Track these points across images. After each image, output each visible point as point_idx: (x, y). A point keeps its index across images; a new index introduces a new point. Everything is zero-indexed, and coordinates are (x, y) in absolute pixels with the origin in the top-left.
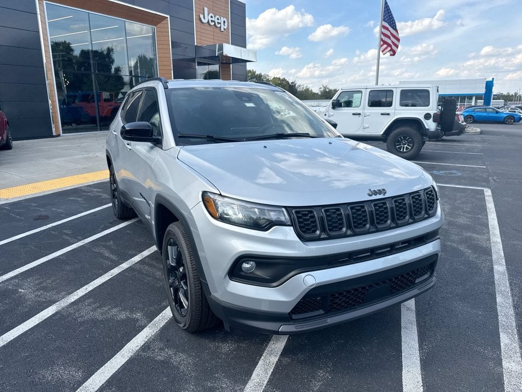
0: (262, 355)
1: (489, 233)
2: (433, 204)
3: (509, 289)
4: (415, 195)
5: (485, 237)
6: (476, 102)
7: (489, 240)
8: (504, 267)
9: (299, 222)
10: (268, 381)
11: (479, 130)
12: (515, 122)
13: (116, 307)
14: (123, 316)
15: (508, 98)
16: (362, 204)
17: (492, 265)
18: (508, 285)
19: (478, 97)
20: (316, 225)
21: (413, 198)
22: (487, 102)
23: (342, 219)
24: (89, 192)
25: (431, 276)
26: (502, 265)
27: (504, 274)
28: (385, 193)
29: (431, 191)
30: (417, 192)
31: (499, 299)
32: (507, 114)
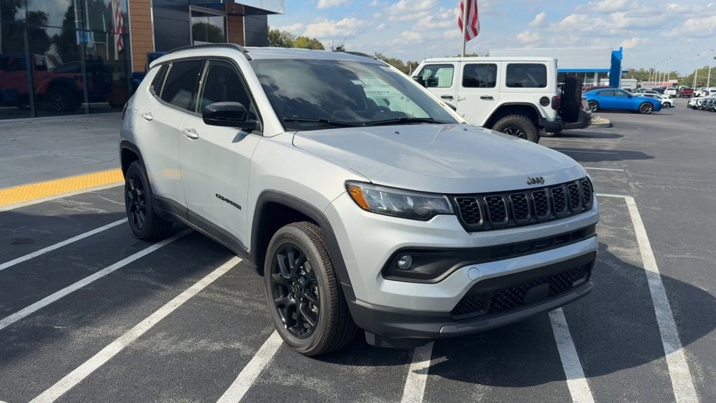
0: (407, 374)
1: (638, 246)
2: (589, 196)
3: (667, 303)
4: (571, 185)
5: (634, 251)
6: (599, 81)
7: (639, 254)
8: (660, 282)
9: (463, 211)
10: (424, 397)
11: (607, 121)
12: (653, 110)
13: (203, 338)
14: (217, 346)
15: (641, 76)
16: (521, 192)
17: (646, 279)
18: (666, 298)
19: (602, 74)
20: (479, 215)
21: (570, 188)
22: (615, 82)
23: (504, 207)
24: (74, 207)
25: (587, 280)
26: (657, 279)
27: (660, 288)
28: (543, 182)
29: (586, 182)
30: (573, 182)
31: (658, 312)
32: (642, 98)
